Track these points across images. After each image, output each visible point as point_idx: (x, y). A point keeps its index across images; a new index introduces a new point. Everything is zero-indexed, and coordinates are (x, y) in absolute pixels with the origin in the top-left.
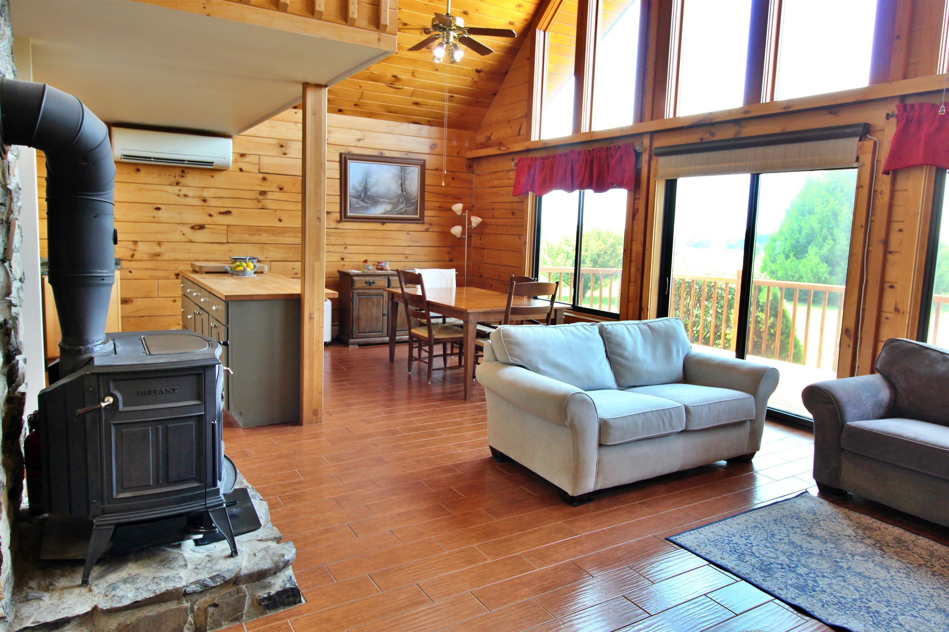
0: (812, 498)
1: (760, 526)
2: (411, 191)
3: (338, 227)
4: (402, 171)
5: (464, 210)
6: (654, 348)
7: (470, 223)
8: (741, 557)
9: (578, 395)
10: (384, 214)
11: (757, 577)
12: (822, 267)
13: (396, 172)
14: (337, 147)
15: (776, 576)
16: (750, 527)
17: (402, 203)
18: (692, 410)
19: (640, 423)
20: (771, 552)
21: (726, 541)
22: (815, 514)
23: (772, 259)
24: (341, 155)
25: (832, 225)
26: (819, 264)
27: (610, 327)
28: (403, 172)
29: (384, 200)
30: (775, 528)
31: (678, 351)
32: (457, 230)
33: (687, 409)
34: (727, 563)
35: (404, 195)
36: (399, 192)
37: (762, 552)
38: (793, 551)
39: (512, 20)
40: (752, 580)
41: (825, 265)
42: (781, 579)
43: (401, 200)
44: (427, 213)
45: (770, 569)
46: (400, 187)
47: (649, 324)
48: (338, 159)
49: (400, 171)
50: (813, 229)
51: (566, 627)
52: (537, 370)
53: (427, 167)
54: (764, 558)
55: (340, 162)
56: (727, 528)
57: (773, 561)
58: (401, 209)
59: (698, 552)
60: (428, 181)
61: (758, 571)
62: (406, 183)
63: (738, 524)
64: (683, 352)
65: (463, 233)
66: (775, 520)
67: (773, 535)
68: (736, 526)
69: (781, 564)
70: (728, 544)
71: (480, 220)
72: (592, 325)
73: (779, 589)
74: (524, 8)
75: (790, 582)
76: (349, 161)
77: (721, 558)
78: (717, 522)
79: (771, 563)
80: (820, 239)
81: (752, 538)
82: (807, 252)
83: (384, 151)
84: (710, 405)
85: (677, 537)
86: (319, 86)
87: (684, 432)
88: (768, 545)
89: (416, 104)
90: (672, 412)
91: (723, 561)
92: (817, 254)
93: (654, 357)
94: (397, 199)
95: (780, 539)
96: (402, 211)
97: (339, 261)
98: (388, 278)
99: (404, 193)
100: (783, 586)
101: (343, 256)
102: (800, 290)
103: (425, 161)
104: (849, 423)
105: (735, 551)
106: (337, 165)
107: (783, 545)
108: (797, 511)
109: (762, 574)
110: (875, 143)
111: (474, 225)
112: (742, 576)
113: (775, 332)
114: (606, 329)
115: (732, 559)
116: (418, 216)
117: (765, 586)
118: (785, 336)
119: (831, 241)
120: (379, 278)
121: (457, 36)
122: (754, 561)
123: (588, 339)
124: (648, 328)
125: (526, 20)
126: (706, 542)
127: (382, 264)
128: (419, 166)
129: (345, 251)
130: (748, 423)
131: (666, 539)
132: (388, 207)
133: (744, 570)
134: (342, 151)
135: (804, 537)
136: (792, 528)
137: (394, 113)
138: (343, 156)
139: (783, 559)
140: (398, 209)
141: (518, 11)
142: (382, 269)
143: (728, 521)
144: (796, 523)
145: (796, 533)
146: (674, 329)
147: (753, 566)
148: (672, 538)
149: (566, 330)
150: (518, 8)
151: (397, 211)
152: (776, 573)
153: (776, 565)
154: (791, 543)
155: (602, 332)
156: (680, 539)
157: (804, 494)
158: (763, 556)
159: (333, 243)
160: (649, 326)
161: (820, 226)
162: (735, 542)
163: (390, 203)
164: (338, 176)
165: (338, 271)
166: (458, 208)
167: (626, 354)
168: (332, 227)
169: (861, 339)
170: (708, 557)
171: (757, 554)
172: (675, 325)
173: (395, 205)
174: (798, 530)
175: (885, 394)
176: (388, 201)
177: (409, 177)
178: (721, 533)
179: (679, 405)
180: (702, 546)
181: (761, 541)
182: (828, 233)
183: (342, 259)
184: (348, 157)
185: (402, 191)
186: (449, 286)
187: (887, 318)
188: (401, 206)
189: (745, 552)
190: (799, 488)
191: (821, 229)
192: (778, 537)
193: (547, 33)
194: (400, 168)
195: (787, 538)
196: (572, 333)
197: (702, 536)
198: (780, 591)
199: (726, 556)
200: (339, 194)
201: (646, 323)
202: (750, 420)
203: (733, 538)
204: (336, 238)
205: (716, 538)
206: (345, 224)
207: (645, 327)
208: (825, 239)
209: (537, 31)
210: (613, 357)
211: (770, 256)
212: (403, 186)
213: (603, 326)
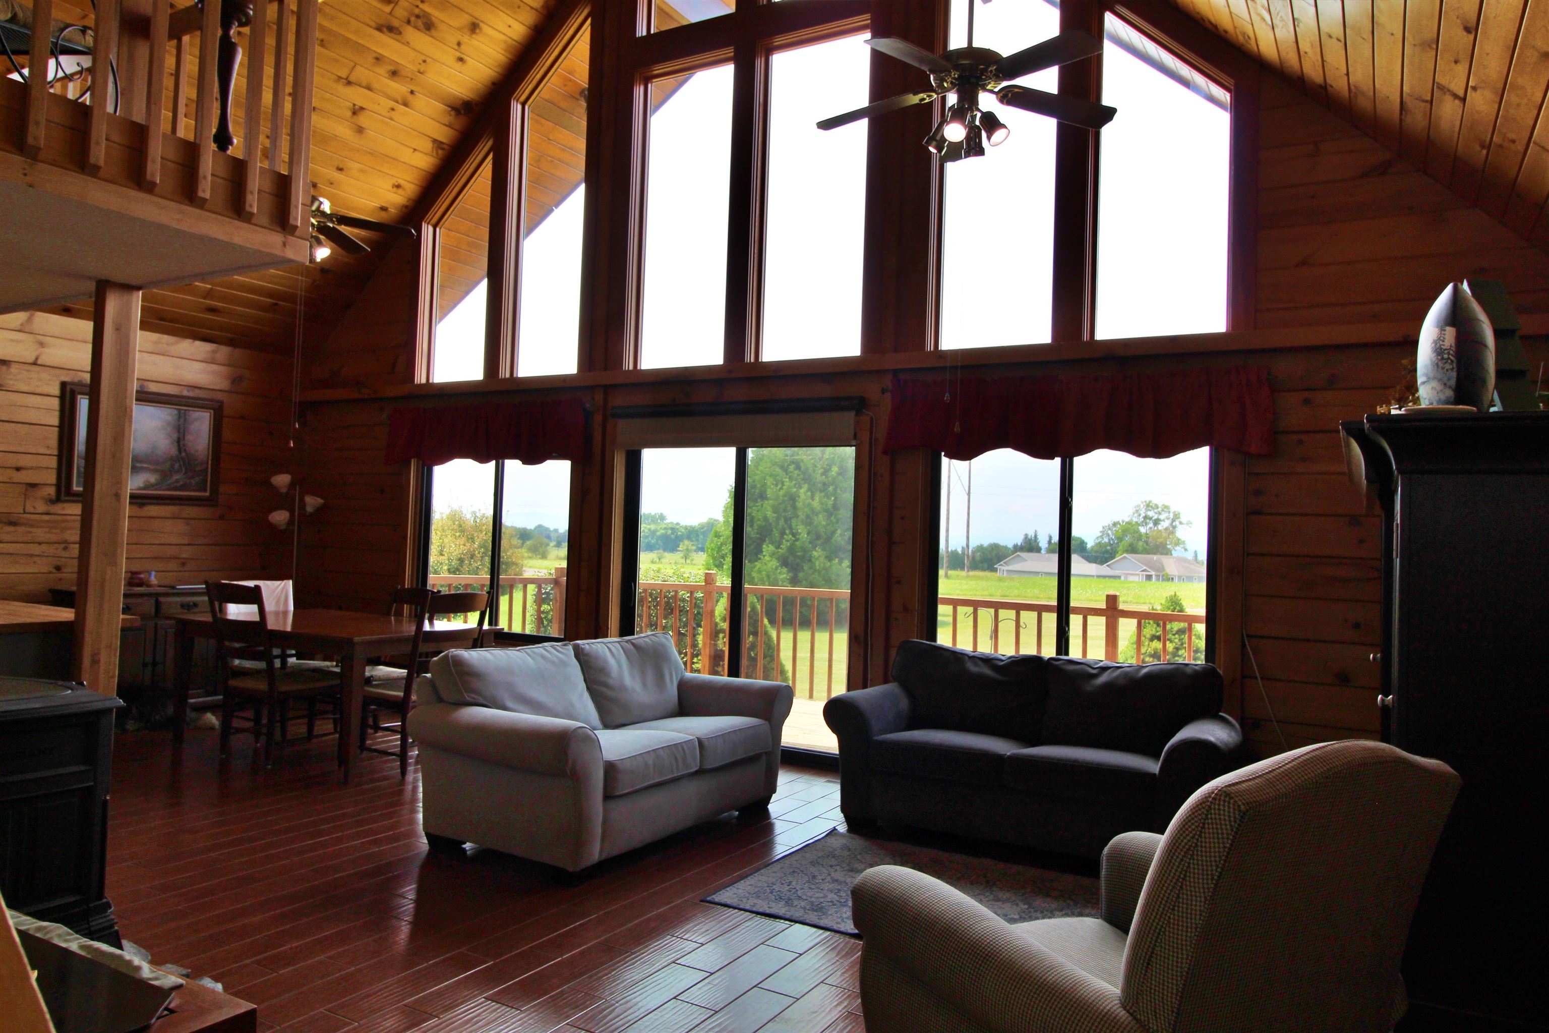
0: (842, 835)
1: (798, 871)
2: (197, 451)
3: (52, 511)
4: (179, 418)
5: (292, 485)
6: (643, 672)
7: (303, 505)
8: (789, 902)
9: (580, 731)
10: (144, 488)
11: (812, 917)
12: (780, 573)
13: (169, 418)
14: (57, 371)
15: (830, 913)
16: (788, 873)
17: (178, 471)
18: (706, 743)
19: (651, 762)
20: (817, 892)
21: (768, 891)
22: (849, 850)
23: (717, 562)
24: (63, 385)
25: (789, 514)
26: (776, 569)
27: (587, 647)
28: (182, 420)
29: (145, 465)
30: (814, 870)
31: (671, 675)
32: (280, 517)
33: (700, 741)
34: (777, 911)
35: (183, 459)
36: (174, 451)
37: (809, 894)
38: (839, 887)
39: (384, 205)
40: (808, 921)
41: (785, 570)
42: (835, 915)
43: (177, 466)
44: (222, 489)
45: (822, 907)
46: (176, 444)
47: (633, 641)
48: (56, 391)
49: (177, 417)
50: (766, 519)
51: (621, 1005)
52: (505, 708)
53: (225, 413)
54: (813, 899)
55: (62, 397)
56: (764, 878)
57: (822, 900)
58: (177, 481)
59: (741, 907)
60: (226, 434)
61: (810, 912)
62: (186, 438)
63: (775, 872)
64: (677, 678)
65: (291, 522)
66: (811, 862)
67: (814, 877)
68: (774, 875)
69: (832, 902)
70: (772, 892)
71: (320, 501)
72: (565, 645)
73: (837, 923)
74: (404, 190)
75: (845, 916)
76: (79, 397)
77: (769, 907)
78: (751, 874)
79: (821, 903)
80: (776, 534)
81: (794, 883)
82: (761, 552)
83: (146, 383)
84: (725, 736)
85: (714, 896)
86: (128, 288)
87: (696, 773)
88: (813, 887)
89: (212, 310)
90: (685, 747)
91: (771, 910)
92: (774, 554)
93: (644, 684)
94: (168, 464)
95: (823, 880)
96: (178, 485)
97: (50, 572)
98: (157, 602)
99: (183, 454)
100: (839, 920)
101: (59, 563)
102: (785, 598)
103: (222, 402)
104: (875, 738)
105: (781, 898)
106: (55, 403)
107: (827, 884)
108: (831, 850)
109: (816, 914)
110: (872, 419)
111: (309, 509)
112: (797, 919)
113: (756, 655)
114: (583, 649)
115: (780, 906)
116: (207, 494)
117: (822, 923)
118: (768, 659)
119: (790, 536)
120: (139, 600)
121: (316, 223)
122: (803, 904)
123: (563, 663)
124: (632, 647)
125: (406, 207)
126: (747, 895)
127: (142, 576)
128: (212, 411)
129: (64, 554)
130: (764, 757)
131: (702, 901)
132: (152, 478)
133: (798, 914)
134: (66, 379)
135: (845, 873)
136: (831, 866)
137: (171, 321)
138: (68, 388)
139: (831, 896)
140: (170, 481)
141: (395, 193)
142: (140, 584)
143: (762, 871)
144: (833, 861)
145: (836, 870)
146: (663, 646)
147: (804, 908)
148: (708, 899)
149: (534, 653)
150: (395, 189)
151: (169, 485)
152: (829, 910)
153: (827, 904)
154: (835, 881)
155: (579, 654)
156: (717, 898)
157: (833, 832)
158: (811, 897)
159: (40, 540)
160: (633, 644)
161: (775, 515)
162: (777, 890)
163: (154, 471)
164: (55, 421)
165: (50, 590)
166: (282, 480)
167: (611, 682)
168: (40, 510)
169: (872, 645)
170: (754, 909)
171: (804, 897)
172: (664, 640)
173: (165, 475)
174: (838, 868)
175: (904, 703)
176: (151, 467)
177: (194, 427)
178: (760, 884)
179: (691, 738)
180: (745, 900)
181: (805, 884)
182: (786, 526)
183: (58, 568)
184: (78, 389)
185: (180, 450)
186: (281, 608)
187: (896, 619)
188: (177, 477)
189: (791, 897)
190: (827, 826)
191: (778, 519)
192: (820, 877)
193: (438, 230)
194: (176, 412)
195: (829, 877)
196: (543, 656)
197: (740, 891)
198: (839, 925)
199: (773, 904)
200: (56, 452)
201: (629, 640)
202: (766, 753)
203: (774, 887)
204: (47, 530)
205: (756, 890)
206: (66, 505)
207: (629, 646)
208: (783, 533)
209: (424, 225)
210: (595, 687)
211: (714, 558)
212: (181, 443)
213: (578, 645)
